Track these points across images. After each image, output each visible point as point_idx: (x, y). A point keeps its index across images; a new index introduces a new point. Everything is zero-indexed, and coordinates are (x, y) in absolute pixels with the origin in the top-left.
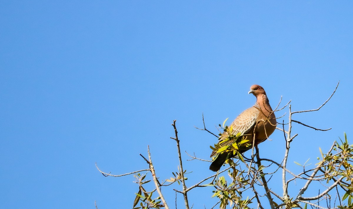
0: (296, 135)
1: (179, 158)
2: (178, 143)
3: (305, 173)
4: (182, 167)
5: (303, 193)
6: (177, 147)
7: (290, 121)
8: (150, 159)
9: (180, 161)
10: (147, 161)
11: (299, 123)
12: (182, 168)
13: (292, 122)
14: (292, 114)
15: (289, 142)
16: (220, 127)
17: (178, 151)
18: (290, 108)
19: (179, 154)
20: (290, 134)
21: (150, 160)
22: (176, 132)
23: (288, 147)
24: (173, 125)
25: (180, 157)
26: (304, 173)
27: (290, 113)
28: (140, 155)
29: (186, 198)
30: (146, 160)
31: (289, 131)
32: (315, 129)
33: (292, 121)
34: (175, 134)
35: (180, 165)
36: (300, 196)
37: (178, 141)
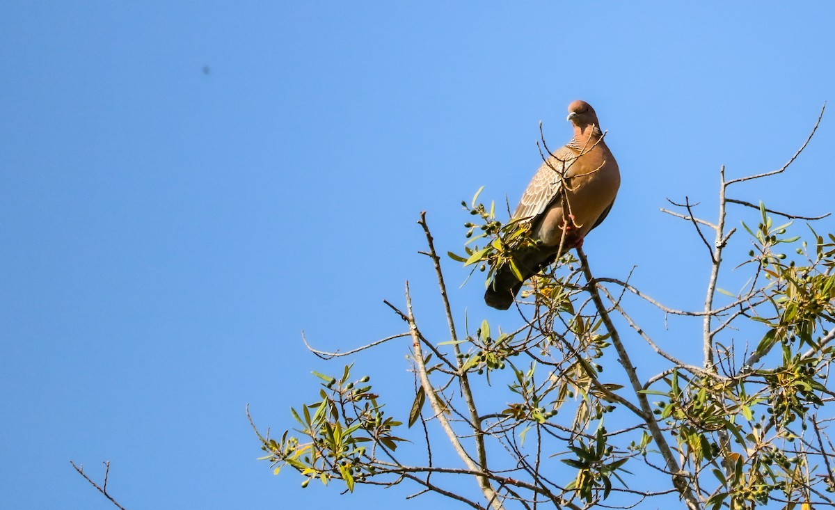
0: (733, 232)
1: (442, 296)
2: (438, 263)
3: (745, 312)
4: (450, 316)
5: (757, 361)
6: (436, 271)
7: (722, 202)
8: (409, 310)
9: (445, 303)
10: (402, 316)
11: (746, 204)
12: (451, 319)
13: (727, 203)
14: (726, 185)
15: (720, 248)
16: (465, 208)
17: (439, 281)
18: (723, 172)
19: (441, 288)
20: (722, 231)
21: (410, 313)
22: (430, 239)
23: (716, 259)
24: (419, 222)
25: (444, 294)
26: (742, 313)
27: (723, 184)
28: (385, 302)
29: (467, 385)
30: (400, 314)
31: (720, 224)
32: (787, 216)
33: (726, 200)
34: (428, 243)
35: (446, 311)
36: (748, 366)
37: (437, 259)
